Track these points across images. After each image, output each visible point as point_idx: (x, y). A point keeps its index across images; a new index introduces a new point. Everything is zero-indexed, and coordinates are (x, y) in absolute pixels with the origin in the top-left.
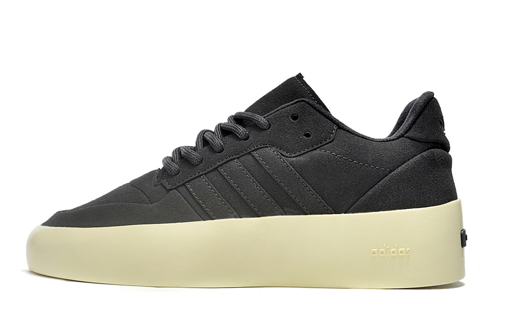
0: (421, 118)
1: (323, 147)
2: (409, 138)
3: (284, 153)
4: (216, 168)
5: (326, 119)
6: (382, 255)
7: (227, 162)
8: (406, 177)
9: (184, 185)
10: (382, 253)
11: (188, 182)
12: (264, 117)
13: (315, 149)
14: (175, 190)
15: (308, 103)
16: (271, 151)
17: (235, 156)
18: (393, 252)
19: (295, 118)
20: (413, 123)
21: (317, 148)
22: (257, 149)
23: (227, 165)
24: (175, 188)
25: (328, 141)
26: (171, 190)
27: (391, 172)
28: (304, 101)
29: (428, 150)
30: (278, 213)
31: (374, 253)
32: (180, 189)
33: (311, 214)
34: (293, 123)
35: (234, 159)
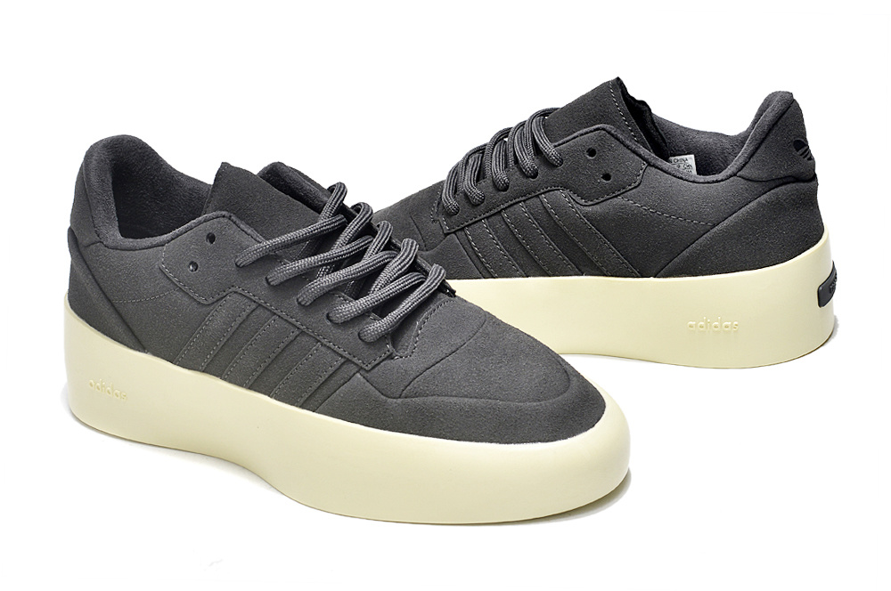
0: (763, 147)
1: (625, 194)
2: (743, 178)
3: (578, 199)
4: (500, 212)
5: (632, 155)
6: (701, 329)
7: (511, 205)
8: (735, 232)
9: (462, 229)
10: (701, 327)
11: (468, 226)
12: (555, 146)
13: (616, 196)
14: (453, 235)
15: (609, 133)
16: (562, 195)
17: (521, 199)
18: (716, 327)
19: (592, 152)
20: (752, 155)
21: (619, 195)
22: (546, 192)
23: (511, 209)
24: (454, 233)
25: (633, 185)
26: (448, 234)
27: (714, 226)
28: (604, 129)
29: (769, 191)
30: (572, 273)
31: (691, 326)
32: (459, 233)
33: (612, 276)
34: (589, 160)
35: (520, 202)
